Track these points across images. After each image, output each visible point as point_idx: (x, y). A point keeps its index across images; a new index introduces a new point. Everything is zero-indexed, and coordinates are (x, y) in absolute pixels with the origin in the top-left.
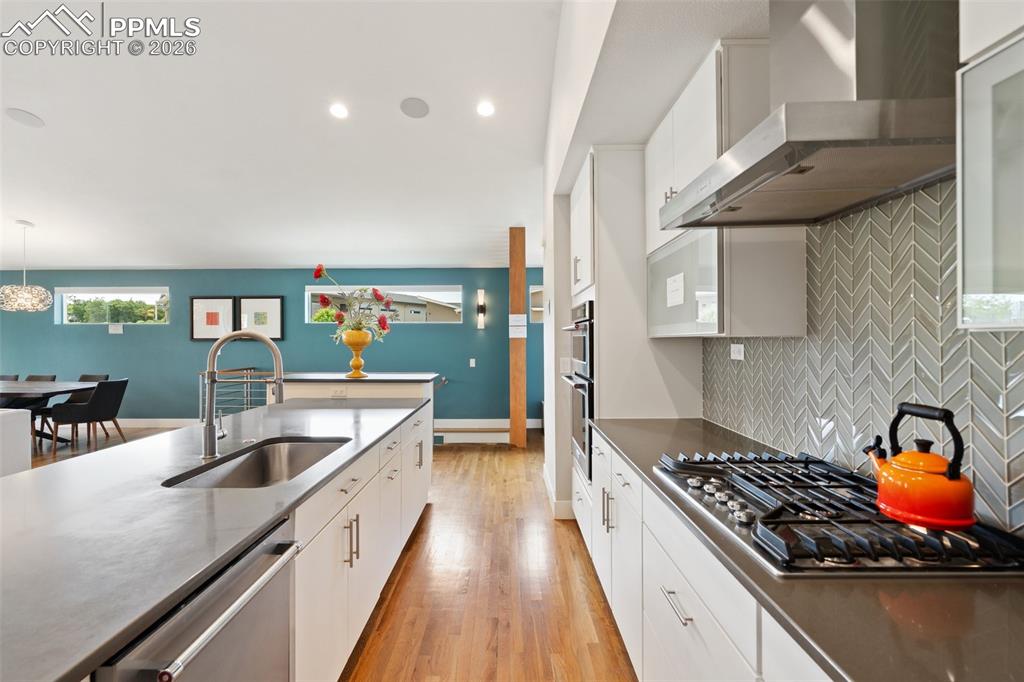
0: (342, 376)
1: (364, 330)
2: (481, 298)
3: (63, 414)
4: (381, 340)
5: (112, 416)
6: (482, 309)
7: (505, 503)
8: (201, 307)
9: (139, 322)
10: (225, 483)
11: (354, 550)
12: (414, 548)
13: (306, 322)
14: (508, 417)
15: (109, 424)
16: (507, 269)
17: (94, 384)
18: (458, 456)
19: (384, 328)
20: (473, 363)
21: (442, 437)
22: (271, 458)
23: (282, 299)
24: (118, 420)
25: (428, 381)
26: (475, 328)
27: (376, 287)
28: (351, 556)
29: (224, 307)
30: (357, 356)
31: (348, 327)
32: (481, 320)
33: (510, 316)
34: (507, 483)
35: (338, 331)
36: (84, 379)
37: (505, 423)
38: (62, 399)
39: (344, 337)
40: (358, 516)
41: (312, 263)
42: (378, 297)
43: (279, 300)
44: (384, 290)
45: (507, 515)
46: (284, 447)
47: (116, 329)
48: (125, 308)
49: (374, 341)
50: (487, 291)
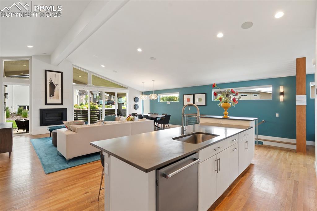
0: (221, 117)
1: (228, 103)
2: (282, 89)
3: (160, 122)
4: (234, 106)
5: (168, 124)
6: (282, 94)
7: (289, 172)
8: (186, 97)
9: (174, 101)
10: (186, 141)
11: (219, 168)
12: (245, 177)
13: (213, 100)
14: (296, 139)
15: (167, 125)
16: (295, 76)
17: (164, 116)
18: (268, 150)
19: (234, 102)
20: (277, 115)
21: (263, 142)
22: (197, 138)
23: (206, 94)
24: (169, 125)
25: (252, 120)
26: (278, 101)
27: (232, 89)
28: (217, 170)
29: (191, 97)
30: (226, 111)
31: (223, 102)
32: (282, 98)
33: (296, 96)
34: (292, 165)
35: (220, 103)
36: (163, 114)
37: (294, 141)
38: (159, 119)
39: (222, 105)
40: (220, 158)
41: (212, 83)
42: (233, 92)
43: (205, 94)
44: (235, 90)
45: (290, 178)
46: (201, 135)
47: (169, 103)
48: (172, 98)
49: (232, 107)
50: (285, 86)
